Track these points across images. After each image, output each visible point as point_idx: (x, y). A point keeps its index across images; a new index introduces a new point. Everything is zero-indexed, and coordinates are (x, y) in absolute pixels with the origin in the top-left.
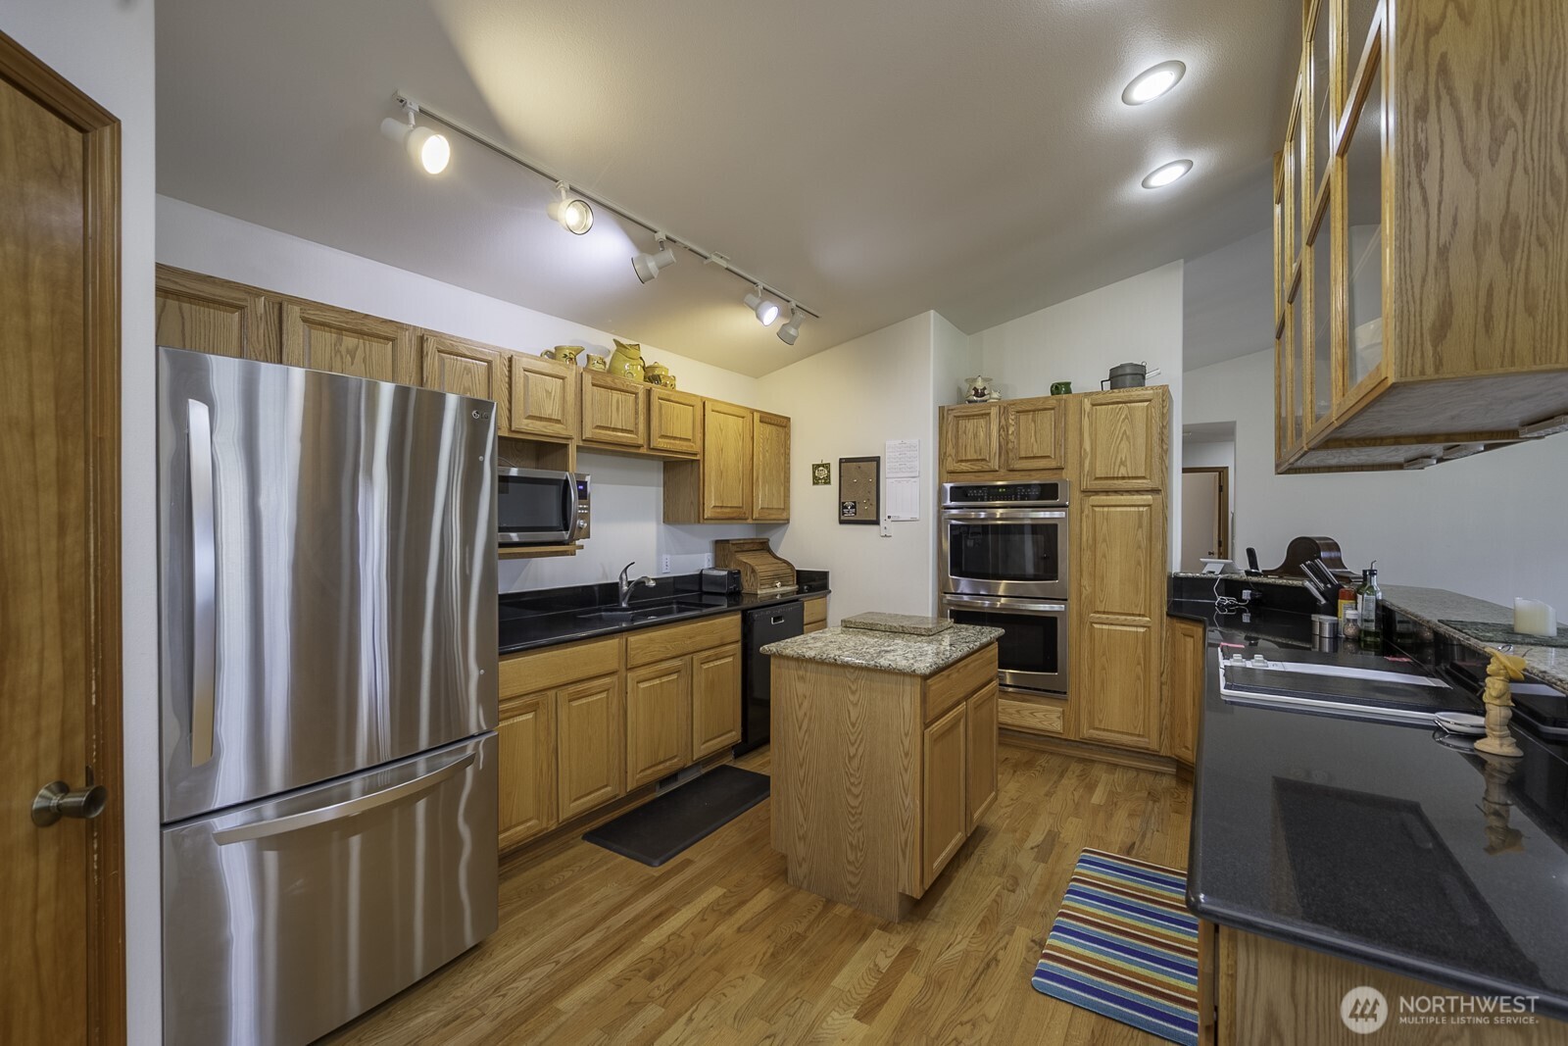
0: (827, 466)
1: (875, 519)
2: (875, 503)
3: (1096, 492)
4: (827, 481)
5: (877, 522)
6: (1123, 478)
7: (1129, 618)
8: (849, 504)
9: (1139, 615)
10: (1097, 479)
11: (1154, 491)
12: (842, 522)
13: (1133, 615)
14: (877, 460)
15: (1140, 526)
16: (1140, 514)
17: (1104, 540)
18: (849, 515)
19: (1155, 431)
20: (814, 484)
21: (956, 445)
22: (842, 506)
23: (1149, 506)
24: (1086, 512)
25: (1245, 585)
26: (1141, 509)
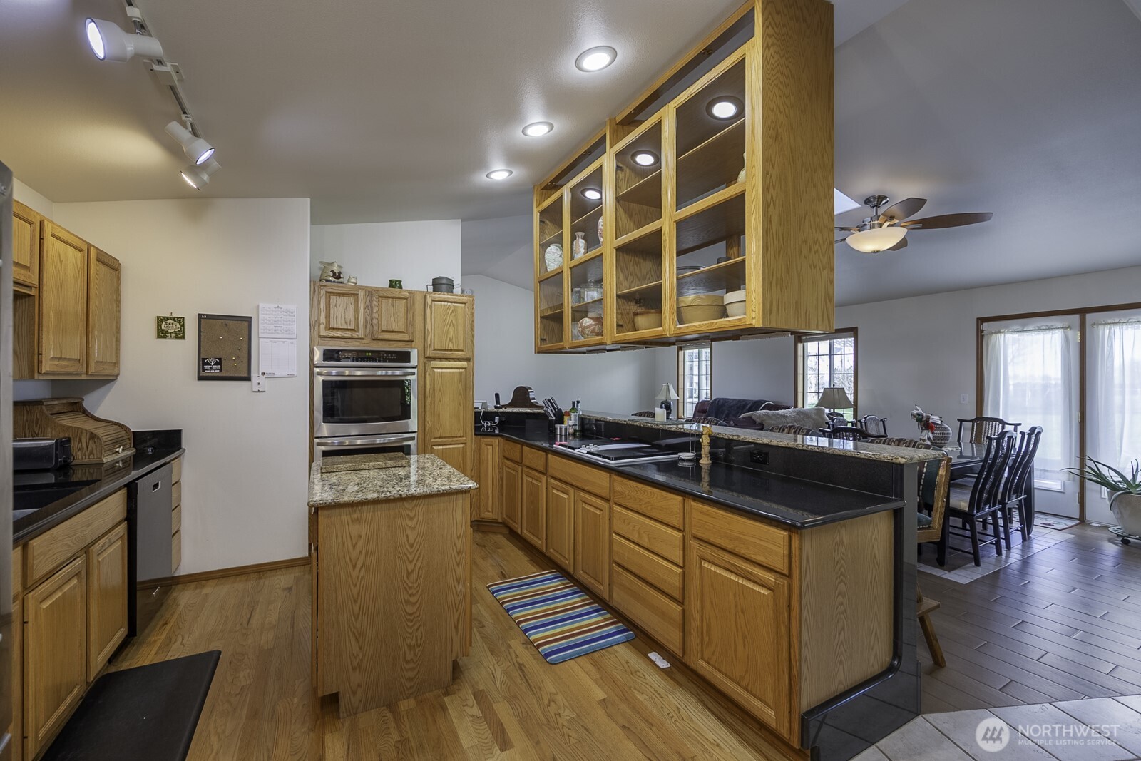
0: (181, 320)
1: (246, 375)
2: (246, 360)
3: (435, 359)
4: (180, 335)
5: (248, 379)
6: (451, 350)
7: (454, 439)
8: (212, 360)
9: (460, 437)
10: (435, 350)
11: (468, 360)
12: (200, 378)
13: (457, 437)
14: (249, 319)
15: (461, 381)
16: (461, 373)
17: (440, 390)
18: (213, 370)
19: (468, 322)
20: (159, 337)
21: (328, 316)
22: (202, 363)
23: (465, 368)
24: (429, 372)
25: (496, 414)
26: (461, 370)
